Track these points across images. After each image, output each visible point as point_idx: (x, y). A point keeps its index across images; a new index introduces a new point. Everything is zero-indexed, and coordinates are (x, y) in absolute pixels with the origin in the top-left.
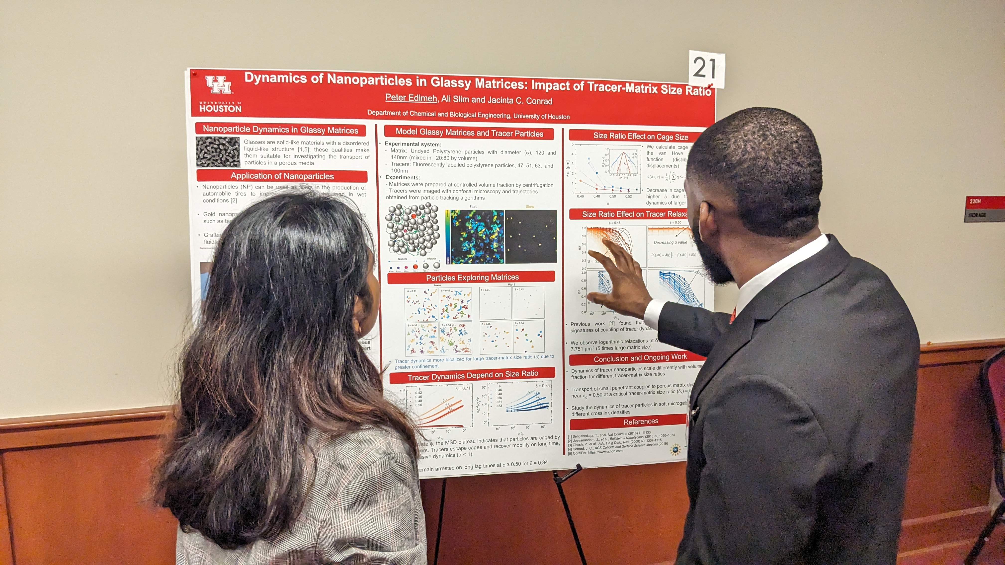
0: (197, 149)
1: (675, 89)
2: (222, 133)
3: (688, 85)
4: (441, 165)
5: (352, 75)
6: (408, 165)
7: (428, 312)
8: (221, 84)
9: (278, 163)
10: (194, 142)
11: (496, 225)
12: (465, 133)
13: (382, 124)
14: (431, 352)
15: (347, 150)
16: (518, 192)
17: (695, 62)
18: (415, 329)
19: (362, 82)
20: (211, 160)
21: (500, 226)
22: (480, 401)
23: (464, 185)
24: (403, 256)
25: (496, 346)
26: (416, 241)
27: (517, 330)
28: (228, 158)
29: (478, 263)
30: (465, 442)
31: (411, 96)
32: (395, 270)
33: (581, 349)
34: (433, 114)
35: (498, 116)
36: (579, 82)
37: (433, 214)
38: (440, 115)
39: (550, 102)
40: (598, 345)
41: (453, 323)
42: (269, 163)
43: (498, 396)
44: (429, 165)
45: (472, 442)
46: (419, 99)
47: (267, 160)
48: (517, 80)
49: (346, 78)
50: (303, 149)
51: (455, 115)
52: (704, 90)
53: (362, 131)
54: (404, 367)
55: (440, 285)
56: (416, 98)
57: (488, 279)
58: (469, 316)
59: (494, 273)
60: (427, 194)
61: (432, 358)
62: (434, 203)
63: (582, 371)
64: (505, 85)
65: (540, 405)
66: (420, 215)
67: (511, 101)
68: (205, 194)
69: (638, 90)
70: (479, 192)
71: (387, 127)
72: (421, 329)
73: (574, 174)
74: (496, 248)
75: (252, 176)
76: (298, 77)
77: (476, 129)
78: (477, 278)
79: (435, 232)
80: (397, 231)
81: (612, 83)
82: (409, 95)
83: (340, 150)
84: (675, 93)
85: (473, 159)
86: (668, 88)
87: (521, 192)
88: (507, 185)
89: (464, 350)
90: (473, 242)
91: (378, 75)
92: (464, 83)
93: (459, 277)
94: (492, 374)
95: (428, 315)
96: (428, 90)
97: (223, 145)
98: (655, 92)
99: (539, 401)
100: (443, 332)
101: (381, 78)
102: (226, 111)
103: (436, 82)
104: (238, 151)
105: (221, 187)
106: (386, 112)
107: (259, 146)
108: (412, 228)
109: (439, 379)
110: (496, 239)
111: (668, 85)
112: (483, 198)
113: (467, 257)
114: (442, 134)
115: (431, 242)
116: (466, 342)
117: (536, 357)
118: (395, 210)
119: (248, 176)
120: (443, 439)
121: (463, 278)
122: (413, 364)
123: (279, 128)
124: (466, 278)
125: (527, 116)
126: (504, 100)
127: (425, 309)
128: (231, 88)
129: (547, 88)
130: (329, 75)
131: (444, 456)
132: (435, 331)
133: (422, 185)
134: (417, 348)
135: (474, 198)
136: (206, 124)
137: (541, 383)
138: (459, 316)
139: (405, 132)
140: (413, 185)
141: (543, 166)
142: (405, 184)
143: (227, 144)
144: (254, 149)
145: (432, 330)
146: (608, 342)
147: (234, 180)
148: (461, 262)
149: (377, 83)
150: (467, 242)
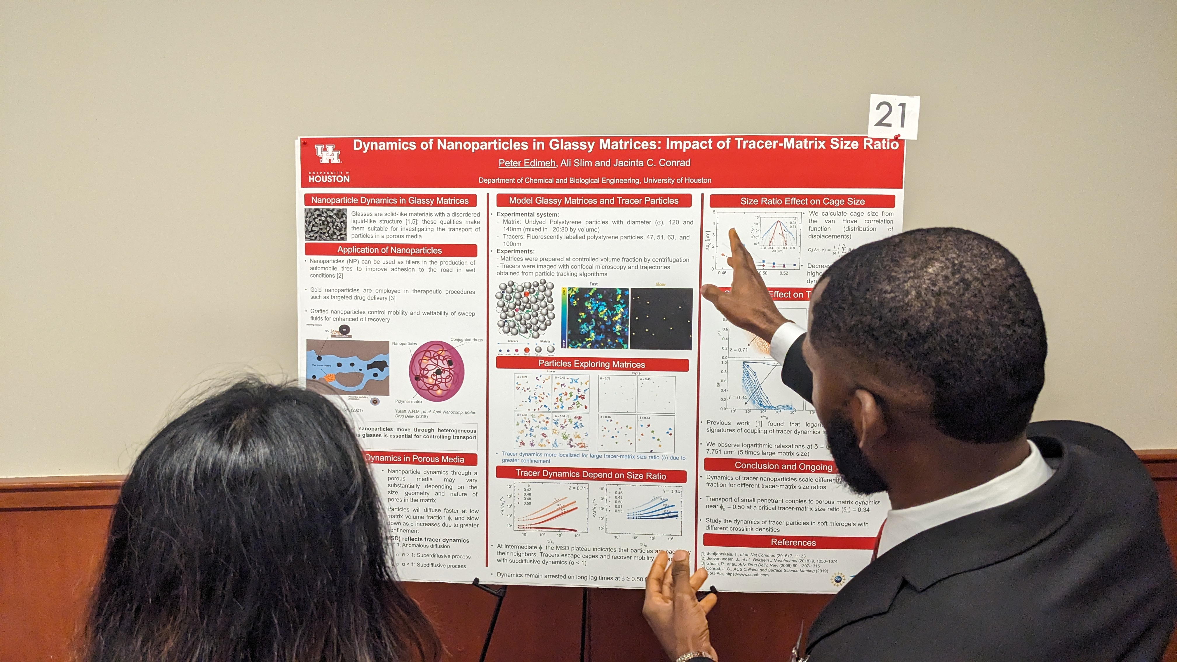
0: (306, 222)
1: (848, 142)
2: (330, 205)
3: (866, 137)
4: (558, 237)
5: (463, 140)
6: (522, 237)
7: (540, 401)
8: (330, 153)
9: (385, 237)
10: (303, 215)
11: (619, 305)
12: (586, 201)
13: (494, 192)
14: (542, 446)
15: (457, 222)
16: (646, 268)
17: (878, 108)
18: (525, 418)
19: (474, 147)
20: (319, 233)
21: (624, 306)
22: (596, 504)
23: (583, 259)
24: (514, 338)
25: (617, 443)
26: (529, 322)
27: (642, 426)
28: (335, 231)
29: (598, 348)
30: (578, 549)
31: (526, 161)
32: (504, 354)
33: (719, 452)
34: (551, 181)
35: (625, 181)
36: (724, 138)
37: (548, 292)
38: (558, 181)
39: (688, 163)
40: (741, 448)
41: (568, 414)
42: (377, 236)
43: (618, 500)
44: (545, 237)
45: (586, 549)
46: (535, 164)
47: (374, 233)
48: (649, 139)
49: (457, 143)
50: (411, 221)
51: (575, 181)
52: (888, 143)
53: (472, 201)
54: (512, 461)
55: (554, 372)
56: (533, 164)
57: (609, 366)
58: (586, 407)
59: (616, 360)
60: (542, 270)
61: (543, 453)
62: (549, 279)
63: (720, 478)
64: (633, 146)
65: (668, 513)
66: (534, 293)
67: (642, 164)
68: (312, 269)
69: (800, 145)
70: (601, 267)
71: (499, 196)
72: (531, 419)
73: (715, 247)
74: (619, 331)
75: (359, 250)
76: (407, 143)
77: (599, 197)
78: (596, 364)
79: (549, 312)
80: (507, 310)
81: (765, 138)
82: (525, 160)
83: (449, 222)
84: (849, 148)
85: (595, 230)
86: (839, 143)
87: (650, 267)
88: (634, 260)
89: (580, 445)
90: (592, 324)
91: (492, 139)
92: (587, 145)
93: (575, 363)
94: (611, 474)
95: (540, 404)
96: (546, 154)
97: (331, 217)
98: (822, 148)
99: (666, 509)
100: (556, 423)
101: (495, 142)
102: (334, 181)
103: (556, 145)
104: (345, 224)
105: (328, 262)
106: (499, 179)
107: (366, 218)
108: (525, 308)
109: (551, 476)
110: (619, 320)
111: (839, 138)
112: (606, 275)
113: (585, 341)
114: (560, 203)
115: (545, 323)
116: (582, 436)
117: (664, 458)
118: (506, 288)
119: (354, 250)
120: (553, 543)
121: (580, 364)
122: (521, 458)
123: (387, 198)
124: (583, 364)
125: (659, 181)
126: (633, 163)
127: (536, 398)
128: (340, 157)
129: (685, 147)
130: (439, 141)
131: (554, 563)
132: (548, 422)
133: (536, 259)
134: (527, 440)
135: (595, 274)
136: (315, 195)
137: (669, 489)
138: (575, 406)
139: (519, 201)
140: (527, 259)
141: (677, 237)
142: (518, 259)
143: (334, 216)
144: (361, 222)
145: (543, 421)
146: (753, 446)
147: (341, 254)
148: (578, 346)
149: (489, 148)
150: (585, 323)
